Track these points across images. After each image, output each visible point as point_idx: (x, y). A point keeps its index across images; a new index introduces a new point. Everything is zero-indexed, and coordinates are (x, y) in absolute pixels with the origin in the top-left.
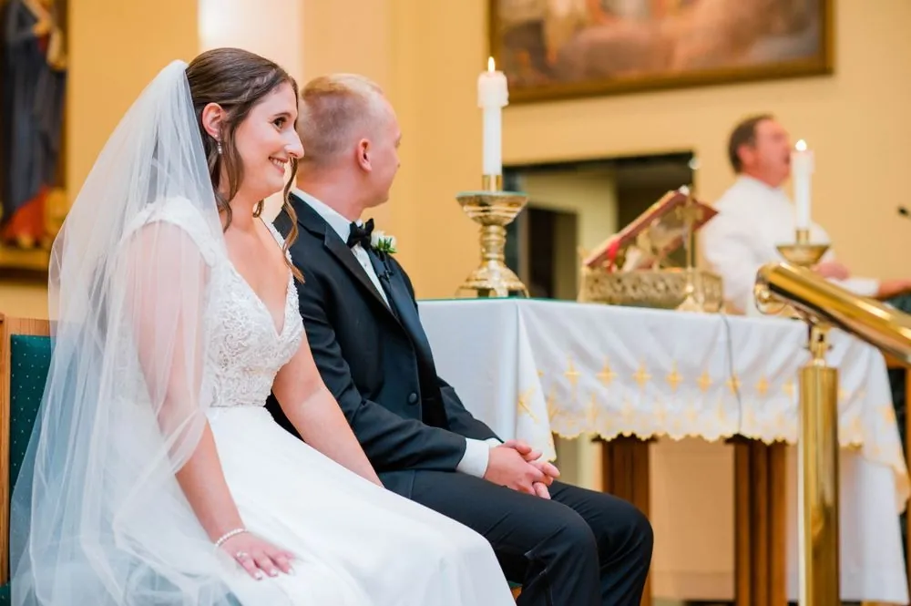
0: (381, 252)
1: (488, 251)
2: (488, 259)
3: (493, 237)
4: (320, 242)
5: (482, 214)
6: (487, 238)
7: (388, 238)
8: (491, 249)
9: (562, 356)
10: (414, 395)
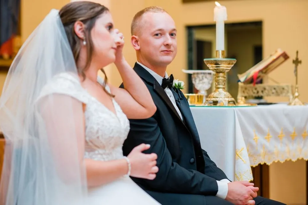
0: (176, 89)
1: (219, 85)
2: (219, 88)
3: (220, 78)
4: (152, 87)
5: (216, 68)
6: (218, 79)
7: (180, 82)
8: (220, 83)
9: (252, 131)
10: (193, 159)
